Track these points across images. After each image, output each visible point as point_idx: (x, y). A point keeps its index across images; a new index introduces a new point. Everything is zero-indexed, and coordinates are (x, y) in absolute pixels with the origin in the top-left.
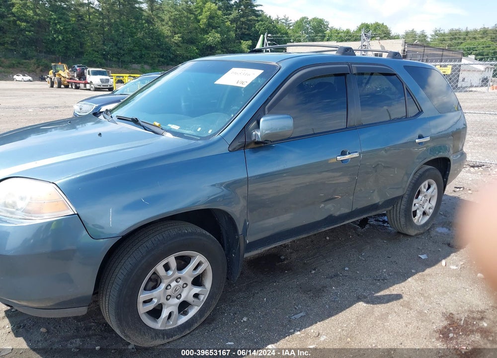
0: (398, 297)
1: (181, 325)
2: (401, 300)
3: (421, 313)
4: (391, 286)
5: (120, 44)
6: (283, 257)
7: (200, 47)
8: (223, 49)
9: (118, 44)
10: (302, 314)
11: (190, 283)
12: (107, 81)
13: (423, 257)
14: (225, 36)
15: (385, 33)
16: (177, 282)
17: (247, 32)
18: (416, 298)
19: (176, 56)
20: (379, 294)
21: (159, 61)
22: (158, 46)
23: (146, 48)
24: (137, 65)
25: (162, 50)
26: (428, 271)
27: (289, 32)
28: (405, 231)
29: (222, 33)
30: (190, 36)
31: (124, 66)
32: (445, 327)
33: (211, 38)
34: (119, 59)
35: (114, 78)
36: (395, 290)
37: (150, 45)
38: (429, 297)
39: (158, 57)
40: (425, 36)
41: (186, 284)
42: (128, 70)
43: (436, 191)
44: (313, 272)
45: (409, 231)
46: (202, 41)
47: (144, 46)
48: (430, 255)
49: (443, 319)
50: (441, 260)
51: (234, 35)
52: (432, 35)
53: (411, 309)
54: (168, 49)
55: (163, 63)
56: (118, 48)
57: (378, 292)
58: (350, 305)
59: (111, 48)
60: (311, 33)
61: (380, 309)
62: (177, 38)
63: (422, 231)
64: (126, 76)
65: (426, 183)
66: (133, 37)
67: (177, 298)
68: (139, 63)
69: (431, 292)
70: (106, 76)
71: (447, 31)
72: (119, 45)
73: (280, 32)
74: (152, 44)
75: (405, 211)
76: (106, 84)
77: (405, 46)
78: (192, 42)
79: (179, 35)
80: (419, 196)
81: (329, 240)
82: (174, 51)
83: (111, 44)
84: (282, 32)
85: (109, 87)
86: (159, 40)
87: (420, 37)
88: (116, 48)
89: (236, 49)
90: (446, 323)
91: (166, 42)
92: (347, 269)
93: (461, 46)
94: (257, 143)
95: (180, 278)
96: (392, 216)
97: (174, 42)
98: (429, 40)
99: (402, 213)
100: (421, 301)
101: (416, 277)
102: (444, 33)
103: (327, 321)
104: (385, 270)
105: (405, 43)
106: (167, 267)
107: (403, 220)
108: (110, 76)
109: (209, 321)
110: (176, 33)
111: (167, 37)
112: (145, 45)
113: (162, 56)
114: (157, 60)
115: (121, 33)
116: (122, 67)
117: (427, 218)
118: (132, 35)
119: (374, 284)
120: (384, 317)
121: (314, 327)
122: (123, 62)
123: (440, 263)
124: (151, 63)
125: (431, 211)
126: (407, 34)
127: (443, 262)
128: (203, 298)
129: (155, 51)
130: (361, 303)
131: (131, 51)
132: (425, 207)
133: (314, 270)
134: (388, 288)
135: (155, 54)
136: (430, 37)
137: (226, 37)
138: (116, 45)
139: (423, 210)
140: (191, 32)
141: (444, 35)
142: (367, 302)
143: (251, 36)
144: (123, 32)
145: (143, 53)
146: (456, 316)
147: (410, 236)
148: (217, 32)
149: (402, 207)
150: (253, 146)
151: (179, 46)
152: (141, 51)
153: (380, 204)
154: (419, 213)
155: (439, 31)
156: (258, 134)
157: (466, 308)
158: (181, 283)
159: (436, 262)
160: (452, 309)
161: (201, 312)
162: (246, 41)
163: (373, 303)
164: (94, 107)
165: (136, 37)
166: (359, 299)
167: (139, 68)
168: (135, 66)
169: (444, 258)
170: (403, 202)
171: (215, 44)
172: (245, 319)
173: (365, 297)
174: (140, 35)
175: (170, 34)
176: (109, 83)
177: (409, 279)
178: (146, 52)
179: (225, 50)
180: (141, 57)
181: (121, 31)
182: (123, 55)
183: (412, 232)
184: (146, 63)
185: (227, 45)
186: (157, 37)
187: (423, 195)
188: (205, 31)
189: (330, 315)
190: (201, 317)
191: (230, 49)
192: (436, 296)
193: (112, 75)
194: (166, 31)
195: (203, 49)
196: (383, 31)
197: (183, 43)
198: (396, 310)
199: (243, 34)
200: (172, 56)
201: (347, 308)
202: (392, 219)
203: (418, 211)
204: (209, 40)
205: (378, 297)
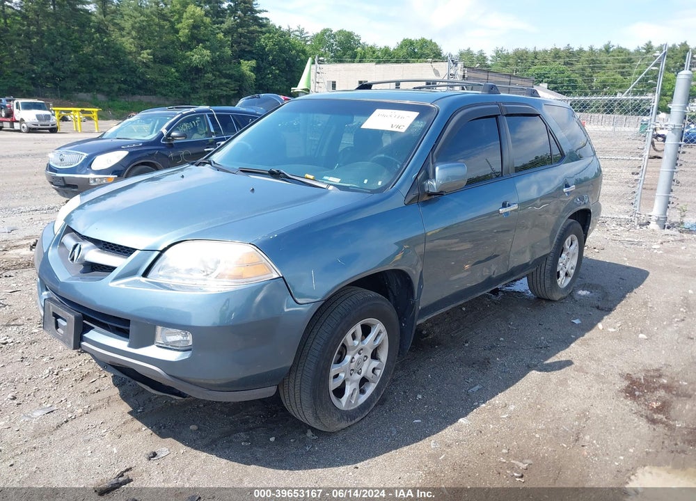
0: (569, 363)
1: (361, 405)
2: (573, 366)
3: (598, 375)
4: (557, 353)
5: (59, 63)
6: (424, 332)
7: (182, 69)
8: (215, 72)
9: (55, 63)
10: (478, 387)
11: (369, 356)
12: (48, 117)
13: (577, 322)
14: (218, 53)
15: (435, 53)
16: (360, 354)
17: (249, 48)
18: (587, 363)
19: (145, 82)
20: (548, 362)
21: (120, 89)
22: (117, 66)
23: (99, 69)
24: (85, 95)
25: (123, 72)
26: (587, 335)
27: (307, 49)
28: (550, 296)
29: (213, 50)
30: (165, 52)
31: (65, 96)
32: (628, 387)
33: (196, 56)
34: (56, 84)
35: (57, 114)
36: (562, 356)
37: (104, 64)
38: (599, 360)
39: (118, 83)
40: (485, 57)
41: (365, 356)
42: (71, 101)
43: (577, 247)
44: (467, 345)
45: (554, 296)
46: (183, 59)
47: (95, 67)
48: (583, 320)
49: (622, 380)
50: (597, 324)
51: (230, 52)
52: (492, 57)
53: (587, 373)
54: (133, 71)
55: (127, 92)
56: (55, 69)
57: (546, 360)
58: (524, 375)
59: (44, 69)
60: (338, 51)
61: (555, 376)
62: (145, 56)
63: (565, 295)
64: (75, 111)
65: (569, 239)
66: (76, 52)
67: (358, 373)
68: (88, 91)
69: (600, 356)
70: (45, 109)
71: (511, 51)
72: (57, 65)
73: (294, 48)
74: (108, 63)
75: (551, 271)
76: (46, 123)
77: (464, 71)
78: (167, 61)
79: (149, 51)
80: (563, 255)
81: (467, 311)
82: (143, 74)
83: (45, 63)
84: (298, 48)
85: (50, 126)
86: (117, 58)
87: (478, 58)
88: (52, 68)
89: (234, 73)
90: (627, 383)
91: (128, 61)
92: (502, 339)
93: (530, 71)
94: (430, 194)
95: (362, 349)
96: (534, 279)
97: (140, 61)
98: (489, 63)
99: (548, 274)
100: (593, 365)
101: (578, 341)
102: (508, 53)
103: (507, 391)
104: (543, 338)
105: (465, 67)
106: (354, 337)
107: (548, 283)
108: (50, 111)
109: (382, 402)
110: (143, 48)
111: (130, 53)
112: (96, 64)
113: (125, 82)
114: (116, 87)
115: (58, 48)
116: (62, 97)
117: (569, 279)
118: (76, 49)
119: (539, 353)
120: (563, 382)
121: (496, 398)
122: (64, 89)
123: (596, 328)
124: (108, 92)
125: (573, 271)
126: (461, 54)
127: (600, 326)
128: (379, 372)
129: (114, 73)
130: (534, 372)
131: (75, 73)
132: (567, 267)
133: (466, 342)
134: (554, 355)
135: (112, 78)
136: (490, 58)
137: (218, 56)
138: (52, 64)
139: (565, 270)
140: (166, 48)
141: (507, 57)
142: (540, 371)
143: (253, 53)
144: (62, 46)
145: (95, 76)
146: (634, 376)
147: (554, 301)
148: (205, 48)
149: (547, 267)
150: (426, 198)
151: (148, 67)
152: (90, 73)
153: (530, 263)
154: (562, 274)
155: (501, 51)
156: (433, 185)
157: (640, 368)
158: (362, 355)
159: (591, 326)
160: (627, 370)
161: (378, 389)
162: (249, 60)
163: (546, 370)
164: (84, 157)
165: (81, 52)
166: (529, 368)
167: (88, 98)
168: (82, 95)
169: (599, 321)
170: (548, 262)
171: (202, 65)
172: (420, 396)
173: (536, 366)
174: (88, 49)
175: (134, 49)
176: (51, 121)
177: (572, 345)
178: (99, 74)
179: (218, 73)
180: (91, 82)
181: (59, 44)
182: (64, 79)
183: (557, 296)
184: (99, 91)
185: (221, 67)
186: (116, 53)
187: (566, 253)
188: (187, 46)
189: (507, 387)
190: (378, 396)
191: (224, 71)
192: (606, 359)
193: (54, 109)
194: (129, 45)
195: (185, 71)
196: (431, 50)
197: (155, 62)
198: (572, 375)
199: (243, 51)
200: (139, 81)
201: (522, 378)
202: (534, 282)
203: (561, 272)
204: (194, 58)
205: (548, 364)
